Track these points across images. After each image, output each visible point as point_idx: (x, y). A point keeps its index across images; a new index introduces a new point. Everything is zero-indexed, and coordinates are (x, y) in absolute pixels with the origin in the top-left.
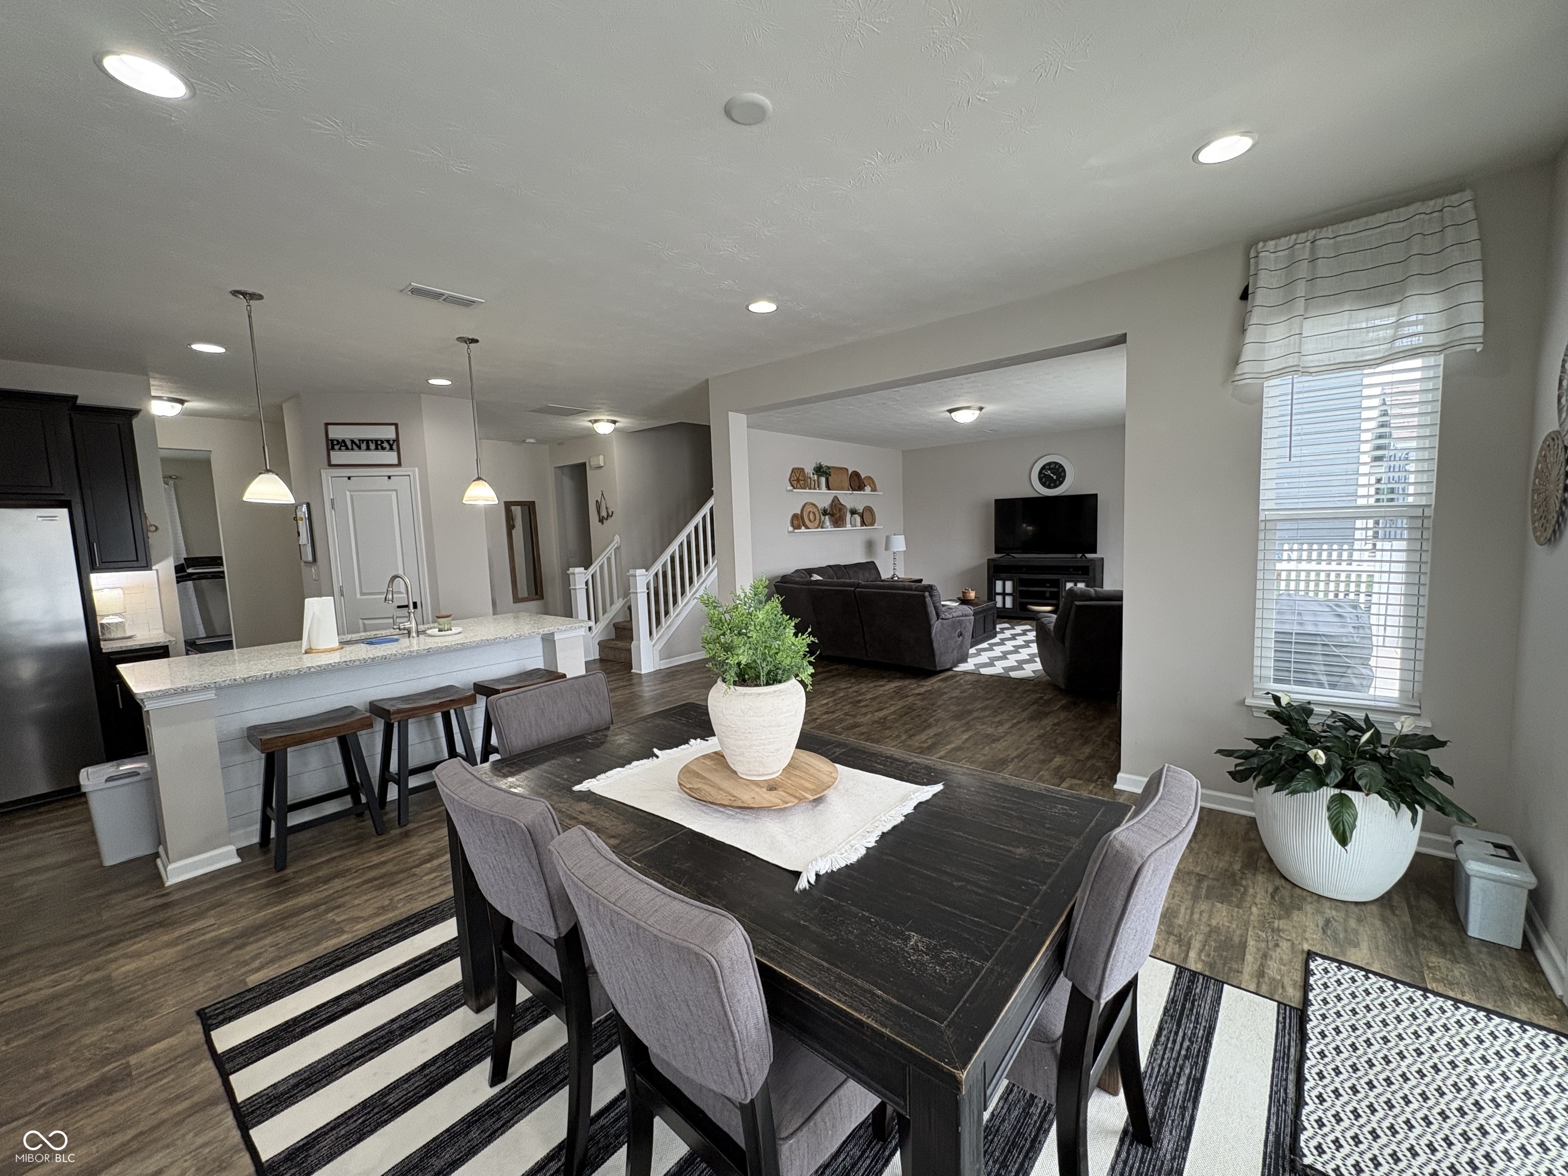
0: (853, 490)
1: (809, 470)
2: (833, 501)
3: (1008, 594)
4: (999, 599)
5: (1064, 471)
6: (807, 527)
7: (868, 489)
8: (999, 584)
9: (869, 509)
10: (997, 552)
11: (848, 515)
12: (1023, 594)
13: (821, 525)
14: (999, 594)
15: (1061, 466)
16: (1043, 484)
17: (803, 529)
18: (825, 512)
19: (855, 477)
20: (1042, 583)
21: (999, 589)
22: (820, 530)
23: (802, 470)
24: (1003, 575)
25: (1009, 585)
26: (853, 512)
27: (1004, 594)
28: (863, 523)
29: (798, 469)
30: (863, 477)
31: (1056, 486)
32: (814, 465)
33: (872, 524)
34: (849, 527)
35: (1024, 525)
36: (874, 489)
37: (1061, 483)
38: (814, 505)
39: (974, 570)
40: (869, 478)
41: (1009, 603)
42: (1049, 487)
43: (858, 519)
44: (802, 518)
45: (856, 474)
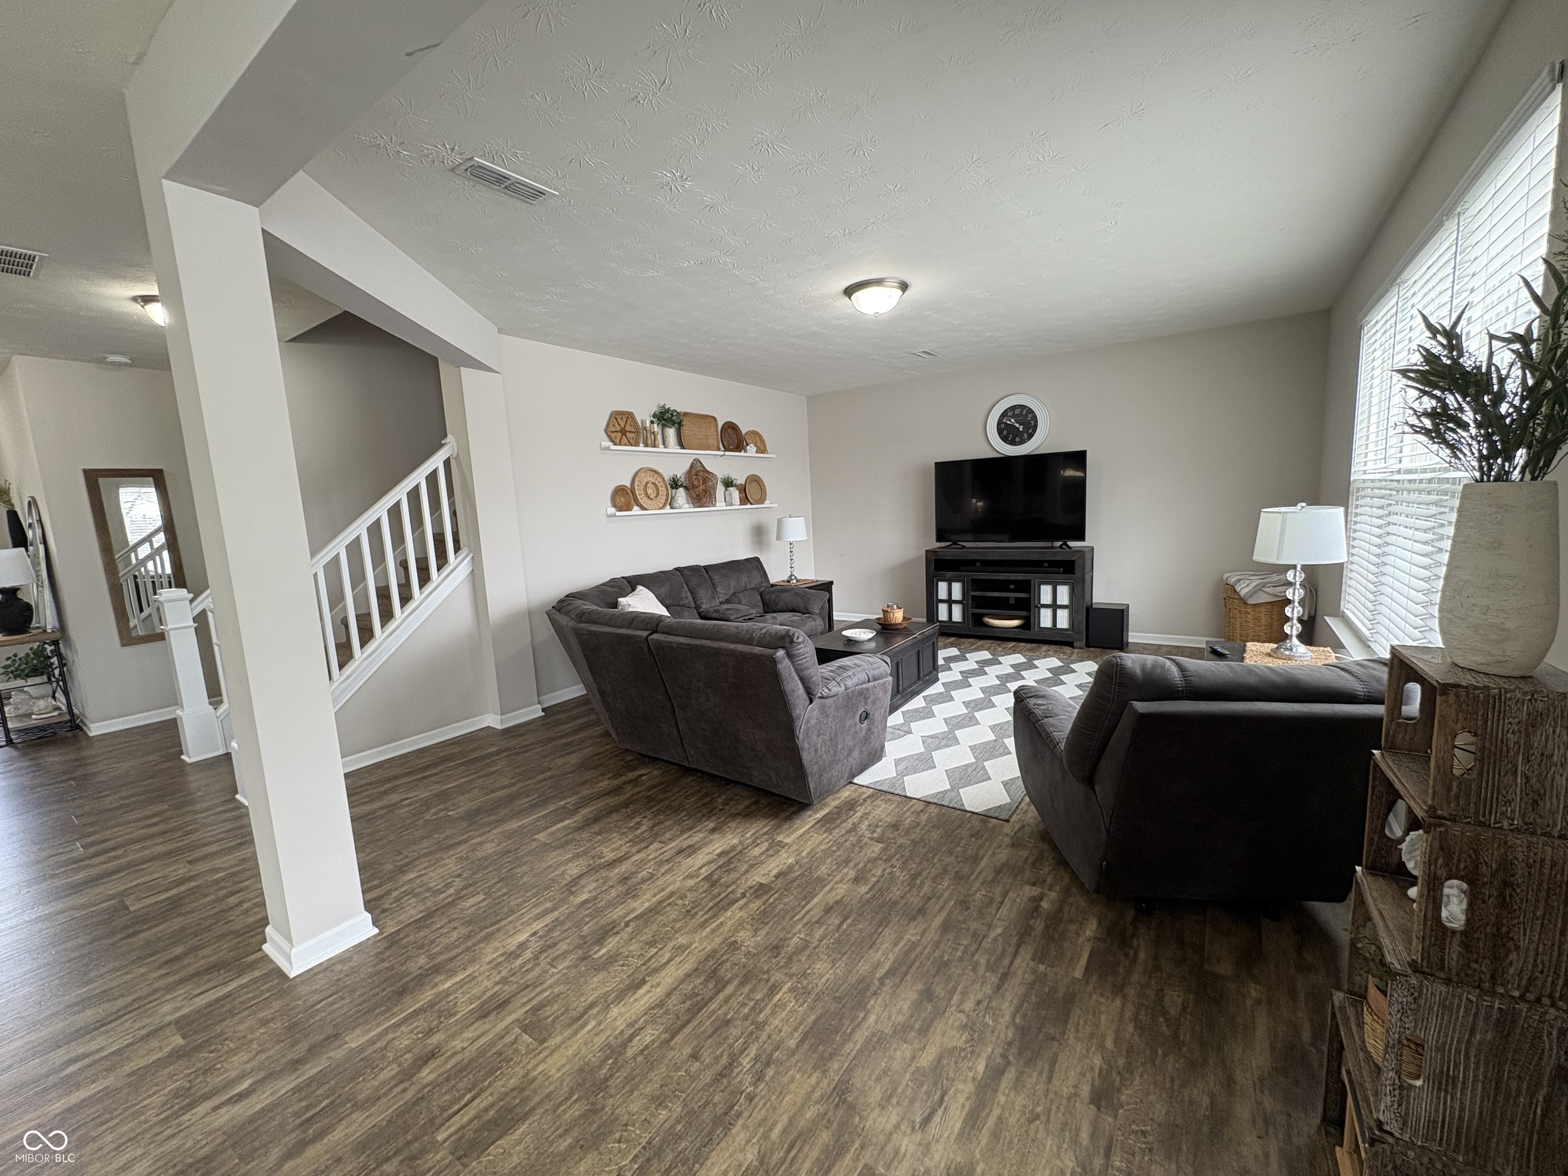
0: (726, 449)
1: (644, 415)
2: (691, 466)
3: (956, 602)
4: (943, 609)
5: (1035, 418)
6: (643, 508)
7: (751, 450)
8: (942, 587)
9: (755, 479)
10: (940, 538)
11: (720, 489)
12: (979, 602)
13: (671, 502)
14: (943, 601)
15: (1030, 411)
16: (1005, 439)
17: (636, 510)
18: (675, 484)
19: (730, 431)
20: (1003, 586)
21: (942, 593)
22: (668, 510)
23: (629, 416)
24: (949, 574)
25: (957, 590)
26: (728, 483)
27: (950, 602)
28: (745, 500)
29: (622, 413)
30: (744, 432)
31: (1022, 442)
32: (654, 409)
33: (762, 500)
34: (720, 505)
35: (974, 501)
36: (762, 449)
37: (1030, 436)
38: (656, 472)
39: (906, 566)
40: (755, 433)
41: (957, 616)
42: (1013, 443)
43: (735, 494)
44: (633, 493)
45: (730, 427)
